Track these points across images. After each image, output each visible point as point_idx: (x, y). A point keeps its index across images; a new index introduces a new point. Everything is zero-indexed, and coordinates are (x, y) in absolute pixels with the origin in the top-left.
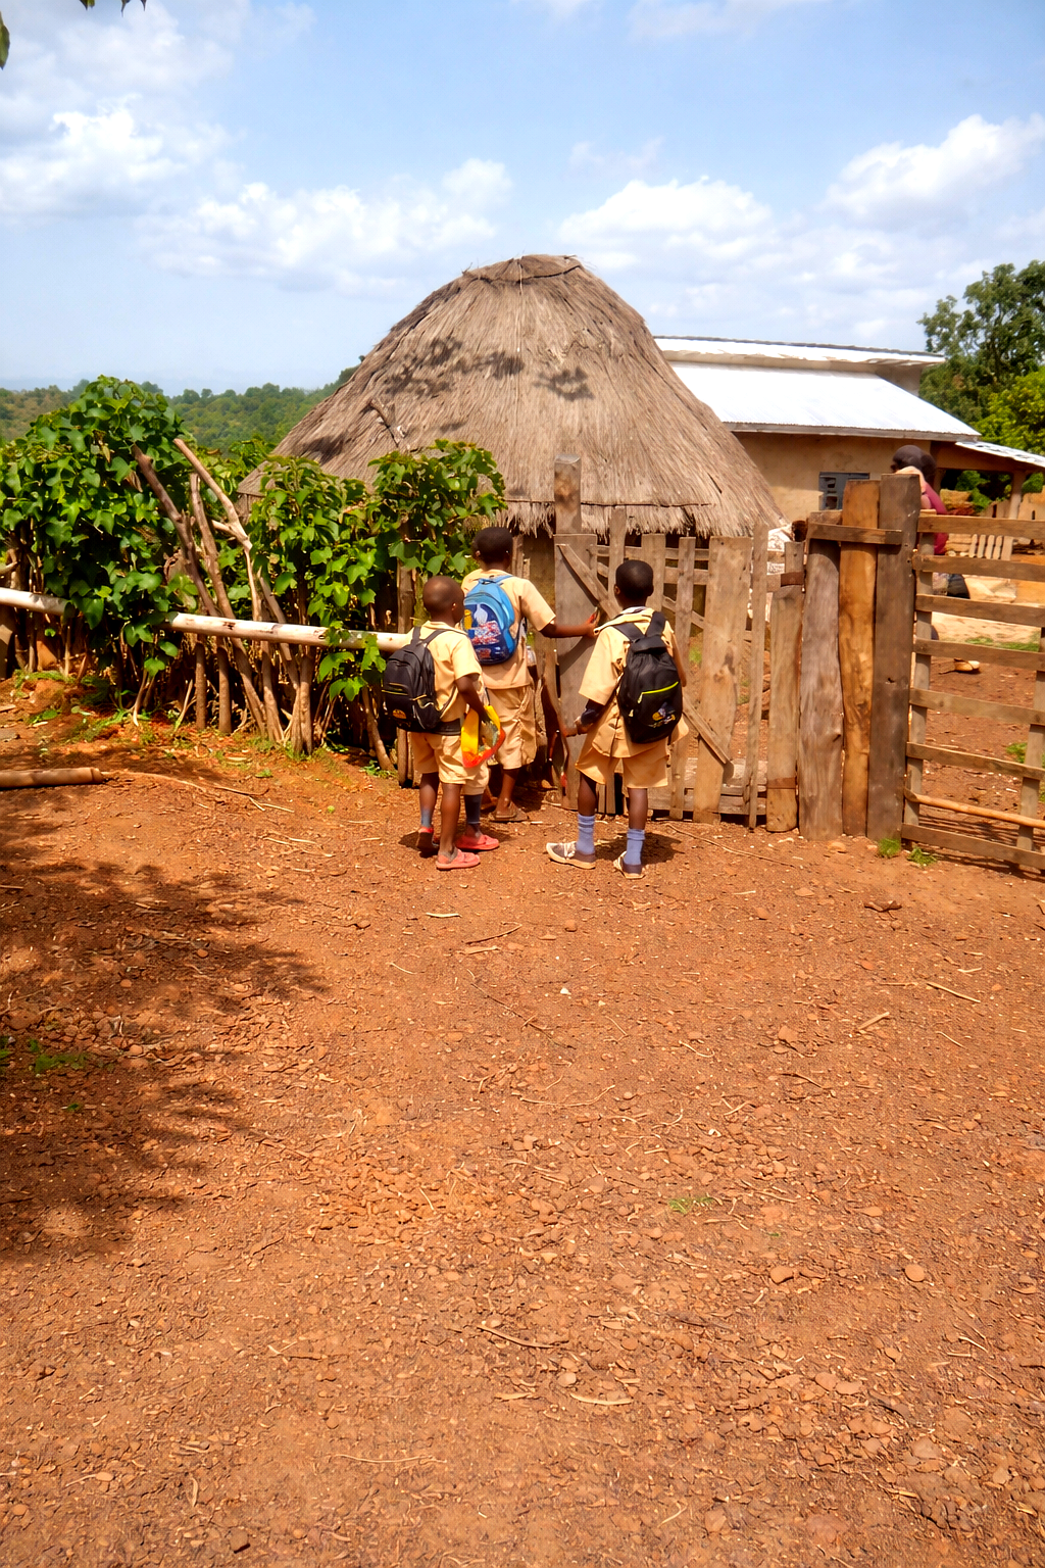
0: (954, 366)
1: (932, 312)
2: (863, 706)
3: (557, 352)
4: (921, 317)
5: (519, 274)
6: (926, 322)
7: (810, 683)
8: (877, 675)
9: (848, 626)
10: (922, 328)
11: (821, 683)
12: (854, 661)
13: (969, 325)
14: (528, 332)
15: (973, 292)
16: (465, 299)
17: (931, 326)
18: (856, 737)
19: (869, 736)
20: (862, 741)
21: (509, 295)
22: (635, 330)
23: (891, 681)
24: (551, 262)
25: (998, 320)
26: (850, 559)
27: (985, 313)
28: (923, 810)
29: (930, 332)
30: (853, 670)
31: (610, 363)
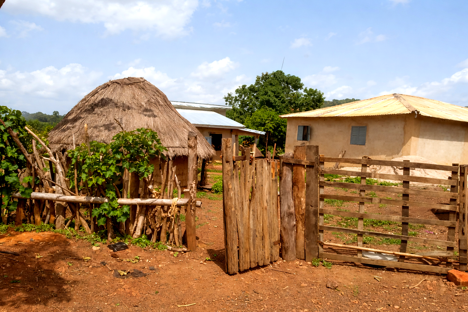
0: (234, 109)
1: (227, 96)
2: (302, 215)
3: (143, 103)
4: (224, 97)
5: (128, 82)
6: (225, 98)
7: (285, 208)
8: (307, 204)
9: (297, 189)
10: (224, 100)
11: (289, 207)
12: (299, 200)
13: (236, 100)
14: (134, 98)
15: (237, 91)
16: (111, 89)
17: (227, 99)
18: (300, 226)
19: (305, 224)
20: (302, 226)
21: (126, 87)
22: (165, 98)
23: (312, 207)
24: (138, 79)
25: (244, 99)
26: (297, 169)
27: (240, 96)
28: (324, 247)
29: (226, 101)
30: (299, 203)
31: (159, 107)
